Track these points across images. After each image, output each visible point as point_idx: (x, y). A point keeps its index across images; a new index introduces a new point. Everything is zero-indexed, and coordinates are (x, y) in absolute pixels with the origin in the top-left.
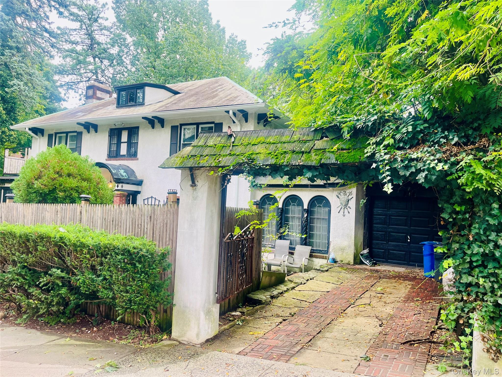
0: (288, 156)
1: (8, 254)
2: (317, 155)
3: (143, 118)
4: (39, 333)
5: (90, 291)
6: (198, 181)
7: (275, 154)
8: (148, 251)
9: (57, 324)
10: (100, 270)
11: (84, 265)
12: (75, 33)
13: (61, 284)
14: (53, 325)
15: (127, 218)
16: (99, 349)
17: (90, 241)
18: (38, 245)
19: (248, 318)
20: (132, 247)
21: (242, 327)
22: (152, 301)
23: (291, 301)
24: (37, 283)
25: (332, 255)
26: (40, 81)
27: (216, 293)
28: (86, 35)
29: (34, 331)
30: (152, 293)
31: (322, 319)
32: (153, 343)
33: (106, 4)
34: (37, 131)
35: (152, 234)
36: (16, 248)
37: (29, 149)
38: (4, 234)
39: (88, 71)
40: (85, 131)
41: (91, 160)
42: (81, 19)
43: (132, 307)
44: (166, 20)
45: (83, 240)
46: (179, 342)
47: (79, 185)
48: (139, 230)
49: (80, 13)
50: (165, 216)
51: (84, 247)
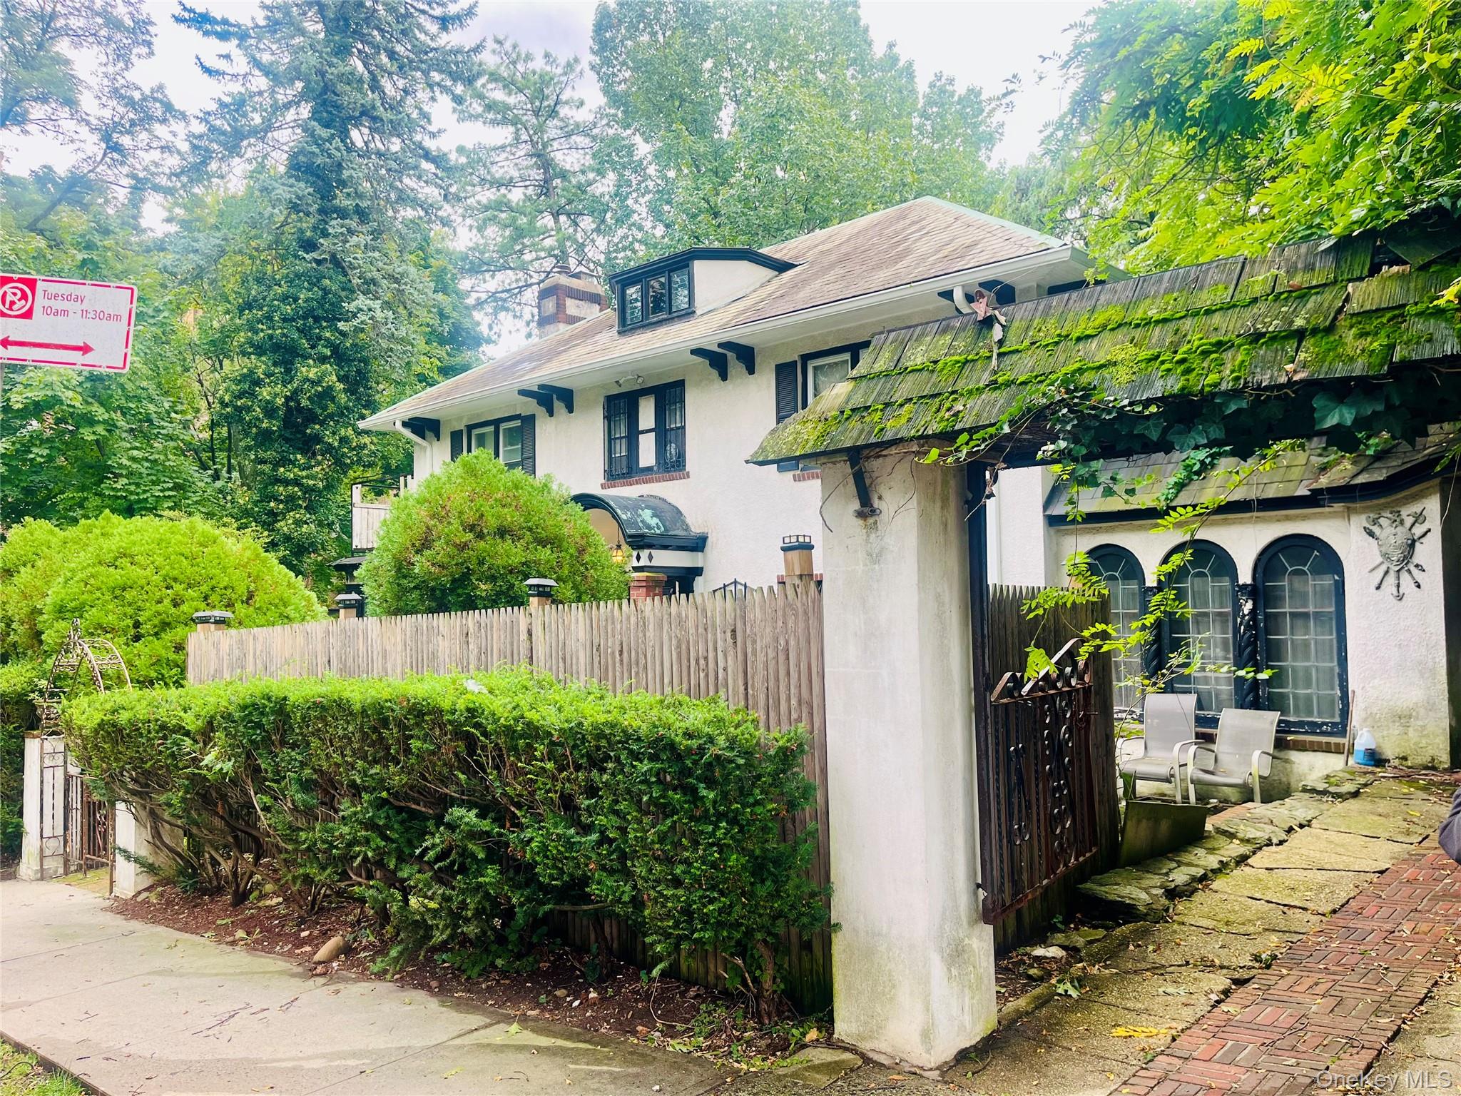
0: (1234, 359)
1: (336, 764)
2: (1367, 334)
3: (693, 352)
4: (433, 1004)
5: (565, 878)
6: (880, 498)
7: (1178, 357)
8: (732, 743)
9: (484, 973)
10: (588, 809)
11: (539, 795)
12: (504, 155)
13: (481, 856)
14: (474, 975)
15: (661, 638)
16: (605, 1068)
17: (550, 718)
18: (412, 737)
19: (1095, 970)
20: (680, 732)
21: (1081, 1004)
22: (760, 916)
23: (1248, 908)
24: (418, 852)
25: (1363, 739)
26: (421, 292)
27: (978, 886)
28: (531, 156)
29: (420, 995)
30: (759, 886)
31: (1393, 980)
32: (774, 1055)
33: (576, 60)
34: (424, 427)
35: (742, 688)
36: (356, 746)
37: (409, 477)
38: (324, 708)
39: (543, 254)
40: (540, 412)
41: (560, 485)
42: (516, 116)
43: (696, 935)
44: (737, 71)
45: (531, 715)
46: (863, 1056)
47: (532, 557)
48: (702, 675)
49: (511, 100)
50: (780, 624)
51: (537, 737)
